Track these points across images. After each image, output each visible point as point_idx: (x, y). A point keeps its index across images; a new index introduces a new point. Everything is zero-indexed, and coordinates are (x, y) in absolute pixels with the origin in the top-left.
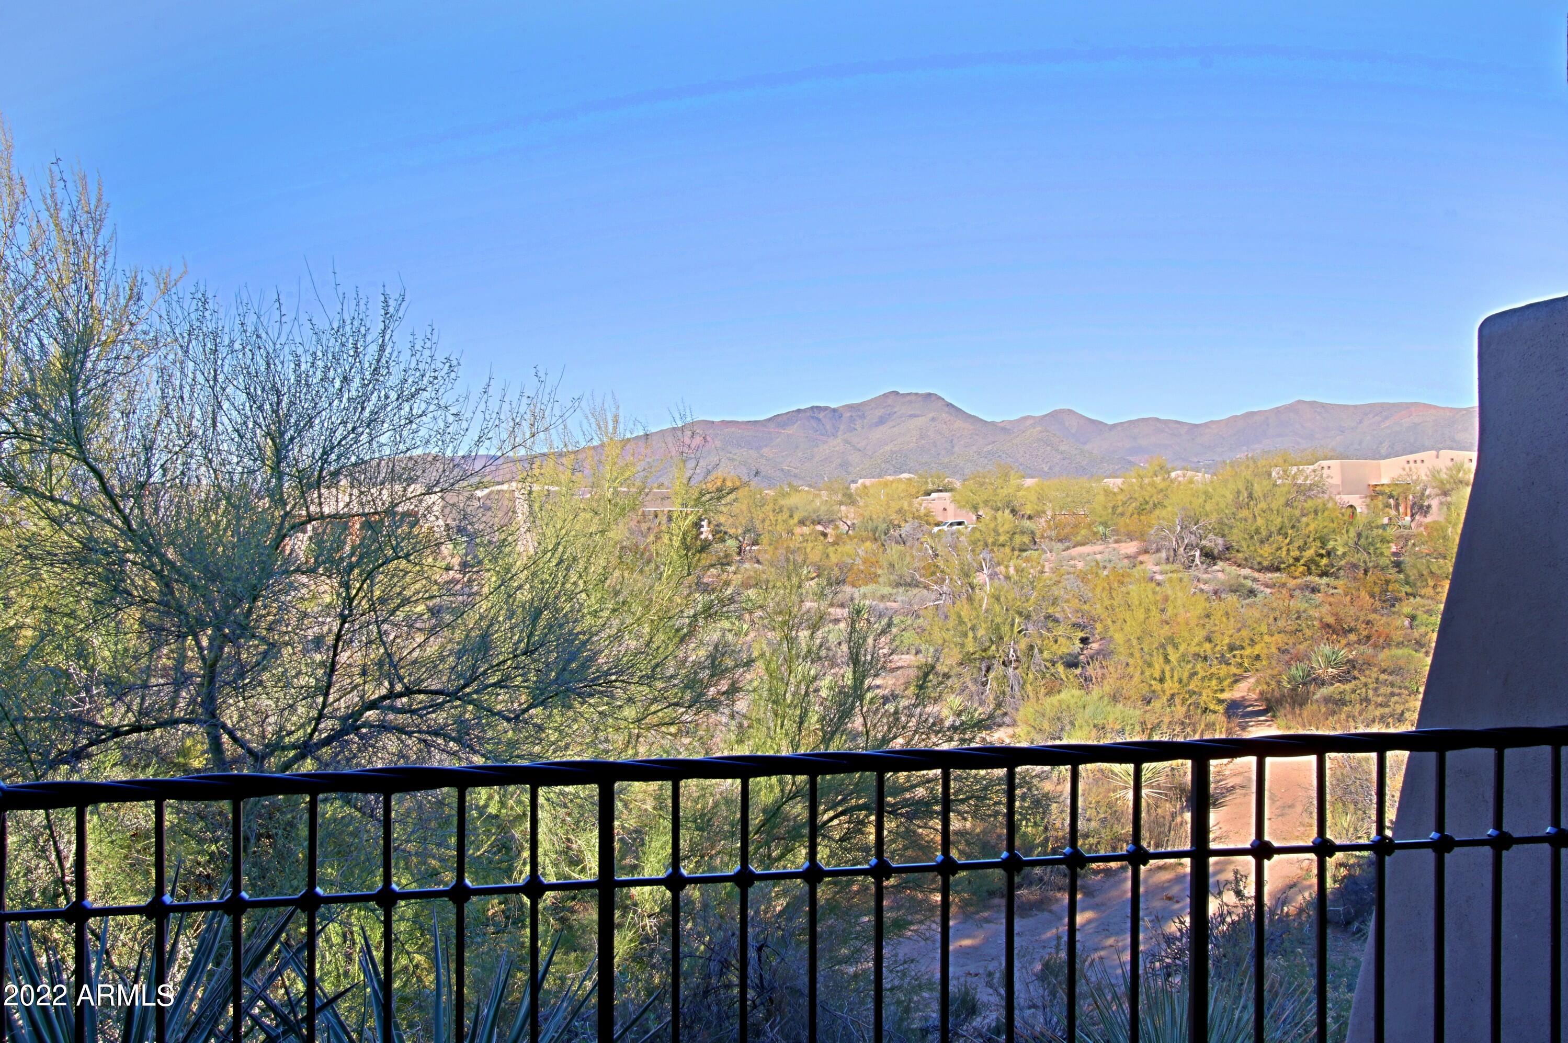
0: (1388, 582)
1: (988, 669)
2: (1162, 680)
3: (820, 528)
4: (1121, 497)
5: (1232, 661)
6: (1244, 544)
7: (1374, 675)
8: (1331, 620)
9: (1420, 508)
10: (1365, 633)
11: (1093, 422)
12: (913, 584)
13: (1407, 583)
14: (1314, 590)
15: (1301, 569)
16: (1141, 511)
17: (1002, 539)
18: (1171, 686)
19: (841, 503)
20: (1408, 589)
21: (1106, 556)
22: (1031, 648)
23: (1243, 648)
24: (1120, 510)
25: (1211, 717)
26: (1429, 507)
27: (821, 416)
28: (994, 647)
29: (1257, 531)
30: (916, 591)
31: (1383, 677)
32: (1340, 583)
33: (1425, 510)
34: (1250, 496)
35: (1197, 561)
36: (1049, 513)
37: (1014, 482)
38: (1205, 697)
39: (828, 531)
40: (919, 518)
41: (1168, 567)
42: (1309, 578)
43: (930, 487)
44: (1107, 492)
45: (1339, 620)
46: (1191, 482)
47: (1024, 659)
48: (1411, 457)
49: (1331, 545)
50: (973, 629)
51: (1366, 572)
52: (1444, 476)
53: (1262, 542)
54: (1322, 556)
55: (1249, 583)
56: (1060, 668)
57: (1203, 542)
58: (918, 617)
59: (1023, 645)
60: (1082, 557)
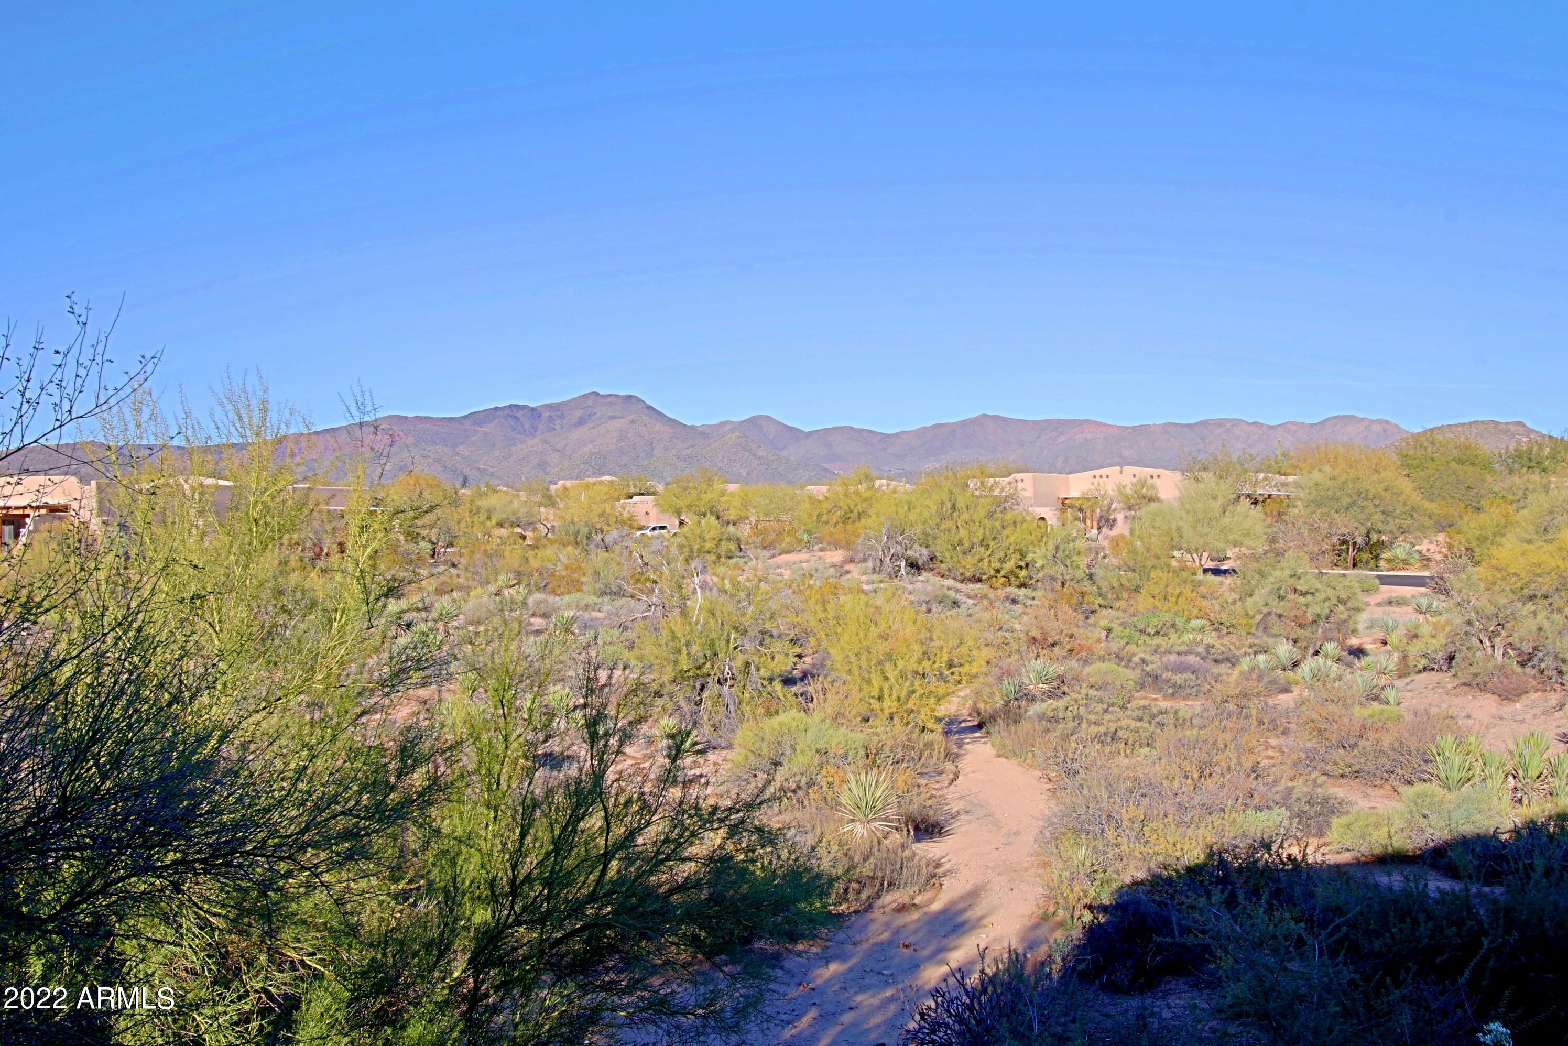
0: (1083, 594)
1: (702, 688)
2: (880, 698)
3: (519, 530)
4: (827, 506)
5: (950, 678)
6: (947, 555)
7: (1084, 691)
8: (1035, 633)
9: (1107, 522)
10: (1068, 647)
11: (791, 429)
12: (619, 593)
13: (1100, 595)
14: (1014, 601)
15: (1003, 580)
16: (846, 520)
17: (708, 546)
18: (889, 704)
19: (540, 505)
20: (1100, 601)
21: (812, 564)
22: (748, 664)
23: (961, 665)
24: (825, 518)
25: (928, 737)
26: (1114, 521)
27: (519, 414)
28: (708, 665)
29: (960, 543)
30: (623, 601)
31: (1092, 692)
32: (1038, 594)
33: (1112, 523)
34: (954, 507)
35: (903, 571)
36: (753, 520)
37: (718, 486)
38: (923, 717)
39: (529, 534)
40: (623, 522)
41: (875, 577)
42: (1009, 589)
43: (632, 490)
44: (812, 499)
45: (1045, 634)
46: (895, 492)
47: (739, 677)
48: (1098, 472)
49: (1029, 557)
50: (687, 644)
51: (1063, 584)
52: (1129, 491)
53: (965, 553)
54: (1021, 567)
55: (952, 594)
56: (778, 686)
57: (909, 553)
58: (626, 628)
59: (739, 662)
60: (788, 565)
